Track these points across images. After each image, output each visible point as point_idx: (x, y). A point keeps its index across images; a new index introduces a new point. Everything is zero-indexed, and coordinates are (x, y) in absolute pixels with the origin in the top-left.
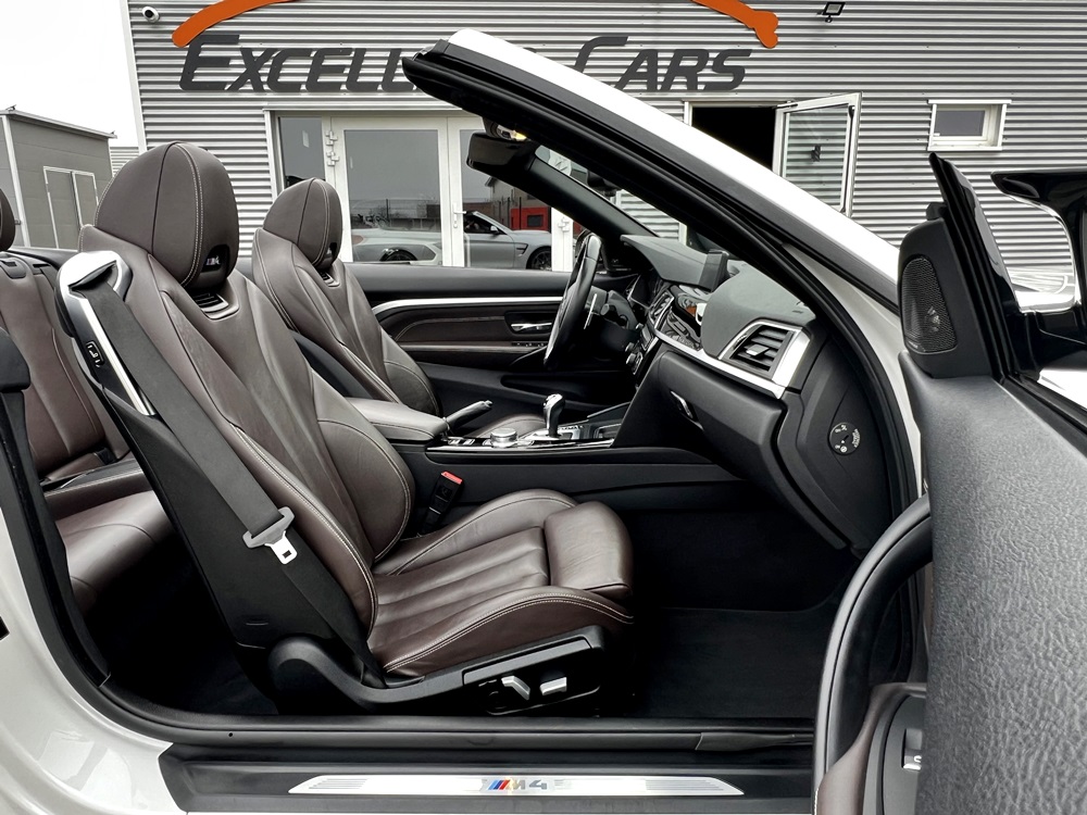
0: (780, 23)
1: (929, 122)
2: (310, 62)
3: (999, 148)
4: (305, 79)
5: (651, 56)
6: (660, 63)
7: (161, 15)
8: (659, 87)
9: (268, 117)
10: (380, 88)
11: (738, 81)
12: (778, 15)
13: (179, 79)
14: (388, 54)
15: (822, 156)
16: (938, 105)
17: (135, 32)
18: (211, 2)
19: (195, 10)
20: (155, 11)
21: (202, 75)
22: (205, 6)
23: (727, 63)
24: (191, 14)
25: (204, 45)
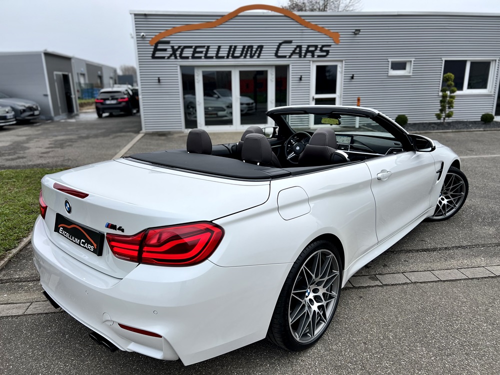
1: (388, 66)
2: (192, 50)
3: (411, 74)
4: (191, 55)
5: (300, 47)
6: (303, 49)
7: (146, 35)
8: (303, 57)
9: (179, 68)
10: (214, 58)
11: (327, 54)
12: (340, 33)
13: (151, 55)
14: (217, 47)
15: (354, 78)
16: (392, 61)
17: (137, 41)
18: (162, 31)
19: (156, 34)
20: (144, 34)
21: (158, 54)
22: (160, 33)
23: (324, 49)
24: (155, 35)
25: (159, 45)
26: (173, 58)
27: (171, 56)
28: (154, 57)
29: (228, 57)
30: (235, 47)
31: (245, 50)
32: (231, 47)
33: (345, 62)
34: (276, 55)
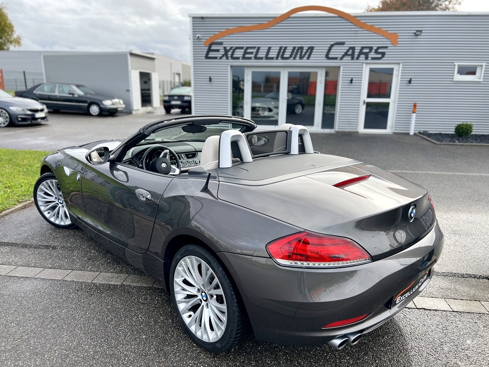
0: (400, 37)
2: (243, 51)
3: (481, 80)
4: (241, 56)
5: (353, 49)
6: (356, 51)
7: (202, 37)
8: (355, 59)
9: (229, 68)
10: (264, 58)
11: (383, 57)
13: (204, 55)
14: (267, 48)
15: (412, 82)
16: (458, 65)
17: (194, 42)
18: (216, 33)
19: (211, 35)
20: (200, 36)
21: (211, 54)
22: (214, 34)
23: (379, 51)
24: (210, 37)
25: (213, 46)
26: (225, 58)
27: (223, 56)
28: (207, 57)
29: (277, 58)
30: (286, 48)
31: (295, 51)
32: (281, 48)
33: (403, 65)
34: (327, 57)
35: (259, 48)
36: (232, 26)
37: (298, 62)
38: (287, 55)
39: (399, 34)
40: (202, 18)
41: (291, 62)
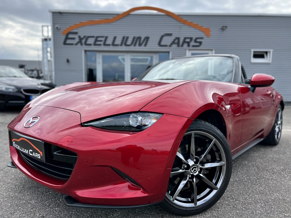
0: (211, 31)
1: (251, 55)
2: (94, 39)
4: (93, 43)
5: (178, 39)
6: (180, 40)
8: (180, 46)
10: (111, 45)
11: (200, 45)
13: (63, 42)
14: (113, 37)
17: (54, 31)
18: (72, 25)
19: (68, 27)
20: (59, 27)
21: (68, 42)
22: (70, 26)
23: (198, 40)
24: (67, 28)
25: (70, 35)
26: (79, 44)
27: (78, 43)
28: (65, 43)
29: (121, 45)
30: (128, 38)
31: (135, 40)
32: (124, 37)
33: (215, 51)
34: (160, 44)
35: (106, 38)
36: (84, 20)
37: (137, 48)
38: (129, 42)
39: (211, 29)
40: (60, 13)
41: (132, 48)
